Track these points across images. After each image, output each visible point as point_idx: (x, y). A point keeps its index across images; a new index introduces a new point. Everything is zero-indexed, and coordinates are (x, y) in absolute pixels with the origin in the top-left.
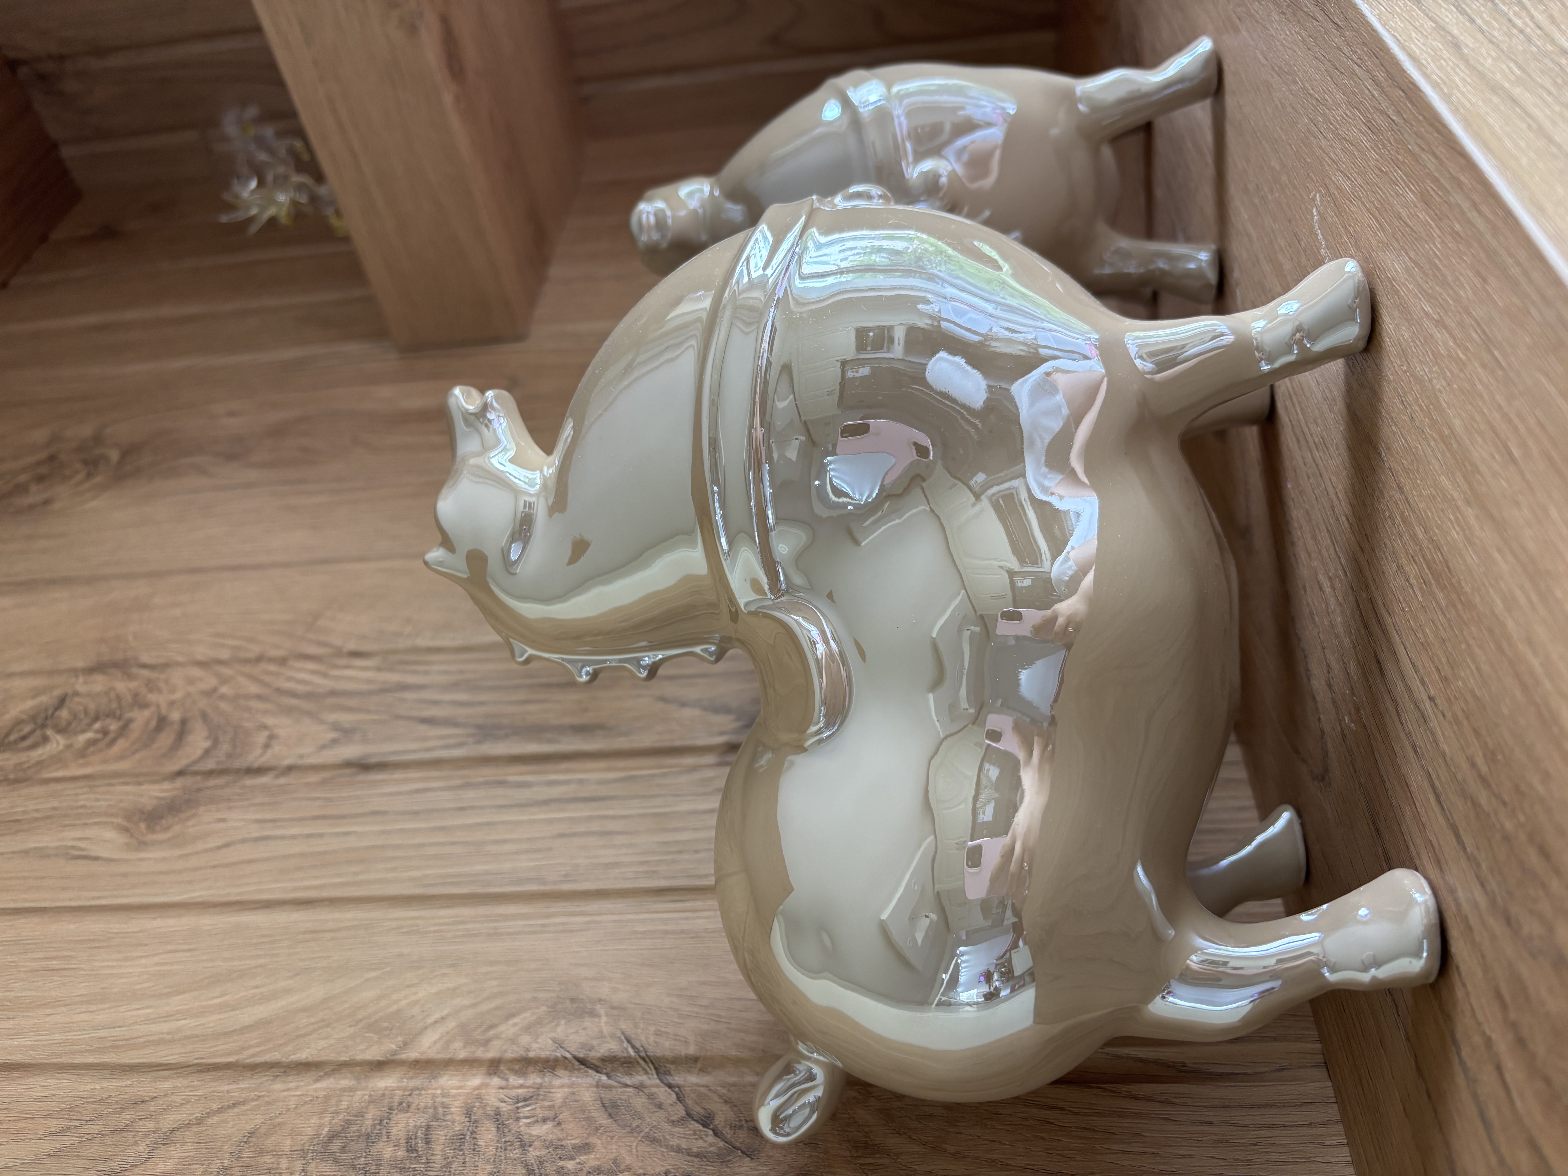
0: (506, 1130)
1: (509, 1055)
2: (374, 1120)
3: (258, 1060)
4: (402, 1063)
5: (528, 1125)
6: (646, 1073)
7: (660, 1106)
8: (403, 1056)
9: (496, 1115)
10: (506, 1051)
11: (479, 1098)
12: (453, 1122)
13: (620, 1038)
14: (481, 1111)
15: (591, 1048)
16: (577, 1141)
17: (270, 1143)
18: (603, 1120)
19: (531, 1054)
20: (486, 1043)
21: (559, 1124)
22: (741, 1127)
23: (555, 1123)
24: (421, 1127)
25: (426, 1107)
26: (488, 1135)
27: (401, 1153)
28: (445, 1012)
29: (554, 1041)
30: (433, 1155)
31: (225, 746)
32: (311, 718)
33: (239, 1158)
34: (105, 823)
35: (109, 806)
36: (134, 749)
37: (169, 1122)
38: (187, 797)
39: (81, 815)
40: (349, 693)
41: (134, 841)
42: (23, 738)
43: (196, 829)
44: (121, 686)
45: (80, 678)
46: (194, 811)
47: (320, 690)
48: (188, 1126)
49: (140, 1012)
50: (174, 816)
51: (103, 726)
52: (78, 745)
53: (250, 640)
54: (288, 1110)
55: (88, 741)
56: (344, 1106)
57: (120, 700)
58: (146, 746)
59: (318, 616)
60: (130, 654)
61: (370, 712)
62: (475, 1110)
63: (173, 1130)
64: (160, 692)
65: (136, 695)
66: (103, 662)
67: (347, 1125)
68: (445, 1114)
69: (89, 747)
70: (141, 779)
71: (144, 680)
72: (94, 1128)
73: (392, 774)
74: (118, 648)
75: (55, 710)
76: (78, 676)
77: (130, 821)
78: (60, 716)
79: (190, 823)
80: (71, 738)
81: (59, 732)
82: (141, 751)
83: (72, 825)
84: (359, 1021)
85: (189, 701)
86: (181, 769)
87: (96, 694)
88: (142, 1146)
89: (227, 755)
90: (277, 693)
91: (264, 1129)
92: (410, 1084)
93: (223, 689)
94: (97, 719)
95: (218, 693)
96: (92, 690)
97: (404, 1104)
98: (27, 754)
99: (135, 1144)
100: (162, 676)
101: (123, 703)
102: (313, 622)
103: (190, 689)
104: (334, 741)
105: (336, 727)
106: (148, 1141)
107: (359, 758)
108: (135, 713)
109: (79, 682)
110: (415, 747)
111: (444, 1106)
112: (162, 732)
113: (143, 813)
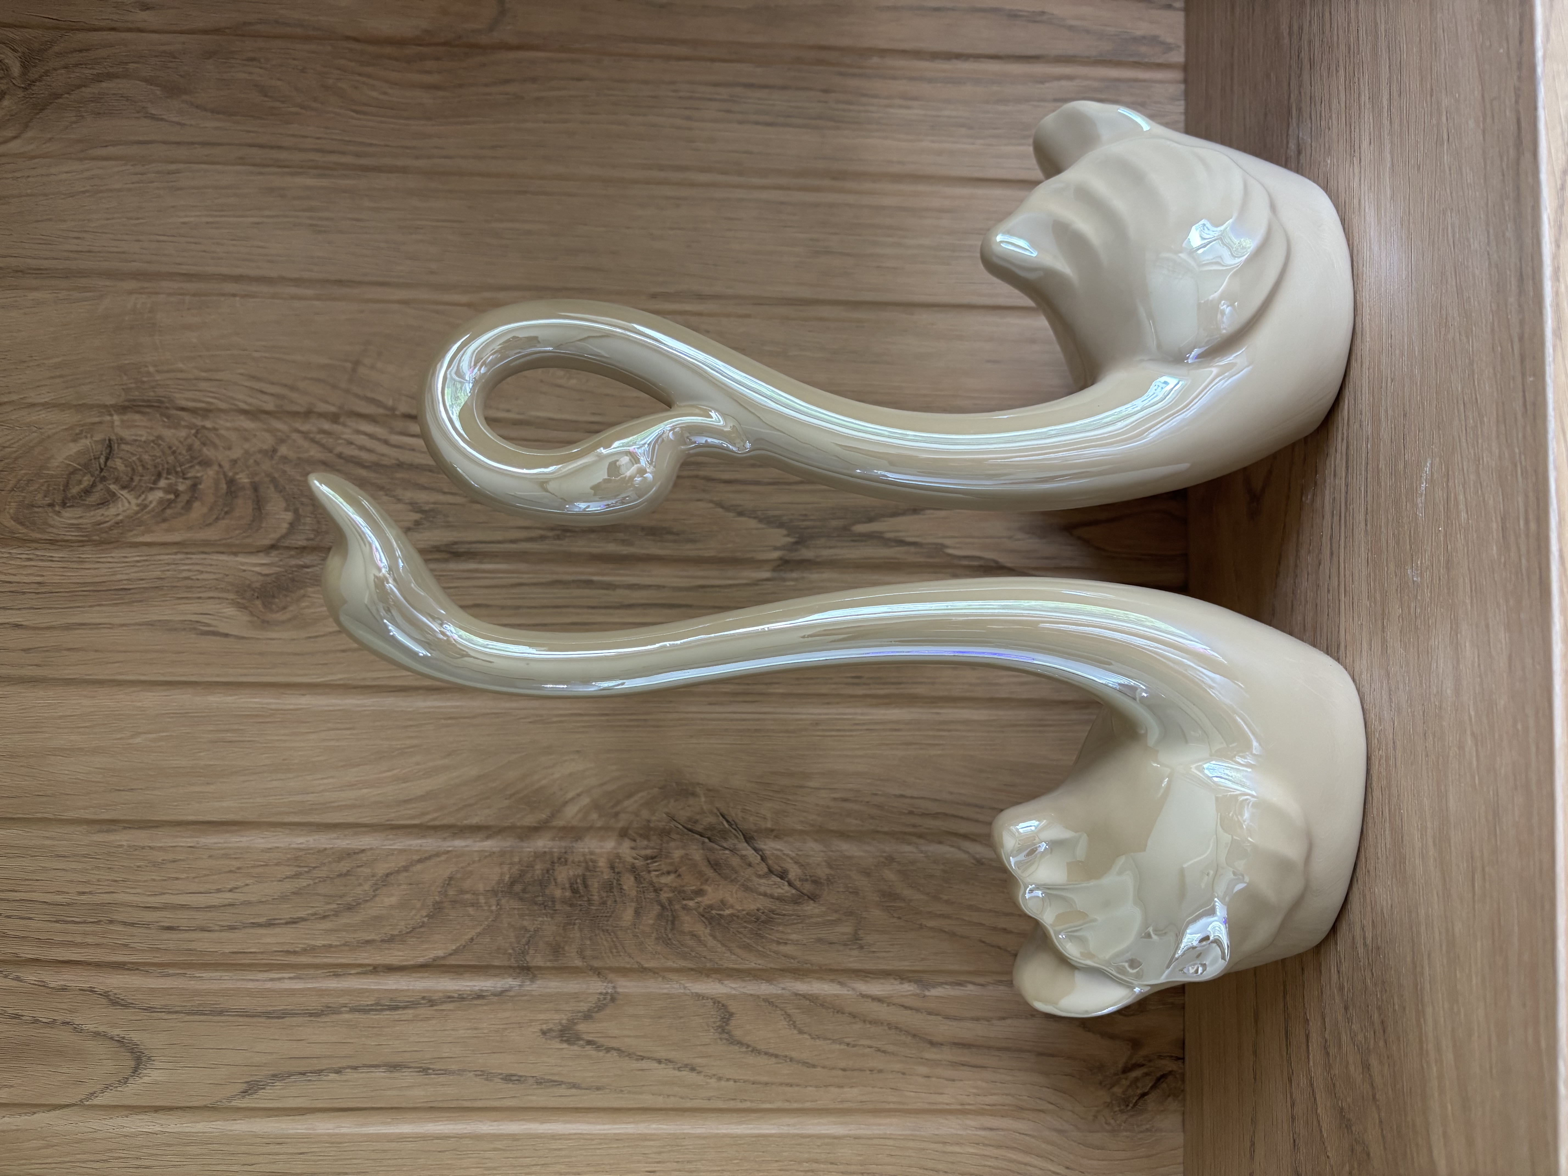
0: (642, 880)
1: (635, 825)
2: (542, 870)
3: (437, 823)
4: (553, 828)
5: (657, 876)
6: (737, 837)
7: (750, 865)
8: (554, 823)
9: (633, 869)
10: (633, 822)
11: (618, 856)
12: (602, 872)
13: (716, 814)
14: (621, 865)
15: (696, 822)
16: (694, 888)
17: (467, 884)
18: (710, 873)
19: (652, 825)
20: (616, 815)
21: (679, 876)
22: (806, 880)
23: (677, 875)
24: (578, 876)
25: (579, 862)
26: (628, 882)
27: (568, 894)
28: (579, 791)
29: (667, 814)
30: (592, 895)
31: (308, 520)
32: (386, 495)
33: (446, 895)
34: (219, 598)
35: (216, 579)
36: (215, 516)
37: (382, 869)
38: (290, 576)
39: (192, 587)
40: (417, 468)
41: (255, 619)
42: (87, 492)
43: (312, 610)
44: (167, 433)
45: (116, 417)
46: (302, 592)
47: (385, 461)
48: (398, 872)
49: (325, 781)
50: (286, 596)
51: (170, 485)
52: (152, 506)
53: (292, 388)
54: (474, 862)
55: (161, 501)
56: (516, 859)
57: (174, 452)
58: (226, 513)
59: (357, 363)
60: (161, 392)
61: (445, 493)
62: (616, 864)
63: (387, 875)
64: (215, 446)
65: (190, 448)
66: (134, 400)
67: (522, 873)
68: (595, 867)
69: (165, 509)
70: (234, 550)
71: (191, 428)
72: (322, 873)
73: (481, 563)
74: (143, 382)
75: (107, 459)
76: (111, 415)
77: (244, 598)
78: (115, 469)
79: (304, 604)
80: (140, 496)
81: (123, 488)
82: (223, 518)
83: (186, 598)
84: (511, 795)
85: (251, 461)
86: (272, 542)
87: (145, 442)
88: (367, 887)
89: (313, 530)
90: (342, 461)
91: (459, 876)
92: (563, 844)
93: (283, 450)
94: (159, 475)
95: (279, 454)
96: (136, 435)
97: (562, 859)
98: (100, 512)
99: (360, 885)
100: (208, 424)
101: (180, 457)
102: (354, 370)
103: (247, 446)
104: (417, 523)
105: (415, 507)
106: (370, 883)
107: (447, 545)
108: (198, 471)
109: (117, 423)
110: (500, 538)
111: (593, 861)
112: (236, 497)
113: (254, 590)
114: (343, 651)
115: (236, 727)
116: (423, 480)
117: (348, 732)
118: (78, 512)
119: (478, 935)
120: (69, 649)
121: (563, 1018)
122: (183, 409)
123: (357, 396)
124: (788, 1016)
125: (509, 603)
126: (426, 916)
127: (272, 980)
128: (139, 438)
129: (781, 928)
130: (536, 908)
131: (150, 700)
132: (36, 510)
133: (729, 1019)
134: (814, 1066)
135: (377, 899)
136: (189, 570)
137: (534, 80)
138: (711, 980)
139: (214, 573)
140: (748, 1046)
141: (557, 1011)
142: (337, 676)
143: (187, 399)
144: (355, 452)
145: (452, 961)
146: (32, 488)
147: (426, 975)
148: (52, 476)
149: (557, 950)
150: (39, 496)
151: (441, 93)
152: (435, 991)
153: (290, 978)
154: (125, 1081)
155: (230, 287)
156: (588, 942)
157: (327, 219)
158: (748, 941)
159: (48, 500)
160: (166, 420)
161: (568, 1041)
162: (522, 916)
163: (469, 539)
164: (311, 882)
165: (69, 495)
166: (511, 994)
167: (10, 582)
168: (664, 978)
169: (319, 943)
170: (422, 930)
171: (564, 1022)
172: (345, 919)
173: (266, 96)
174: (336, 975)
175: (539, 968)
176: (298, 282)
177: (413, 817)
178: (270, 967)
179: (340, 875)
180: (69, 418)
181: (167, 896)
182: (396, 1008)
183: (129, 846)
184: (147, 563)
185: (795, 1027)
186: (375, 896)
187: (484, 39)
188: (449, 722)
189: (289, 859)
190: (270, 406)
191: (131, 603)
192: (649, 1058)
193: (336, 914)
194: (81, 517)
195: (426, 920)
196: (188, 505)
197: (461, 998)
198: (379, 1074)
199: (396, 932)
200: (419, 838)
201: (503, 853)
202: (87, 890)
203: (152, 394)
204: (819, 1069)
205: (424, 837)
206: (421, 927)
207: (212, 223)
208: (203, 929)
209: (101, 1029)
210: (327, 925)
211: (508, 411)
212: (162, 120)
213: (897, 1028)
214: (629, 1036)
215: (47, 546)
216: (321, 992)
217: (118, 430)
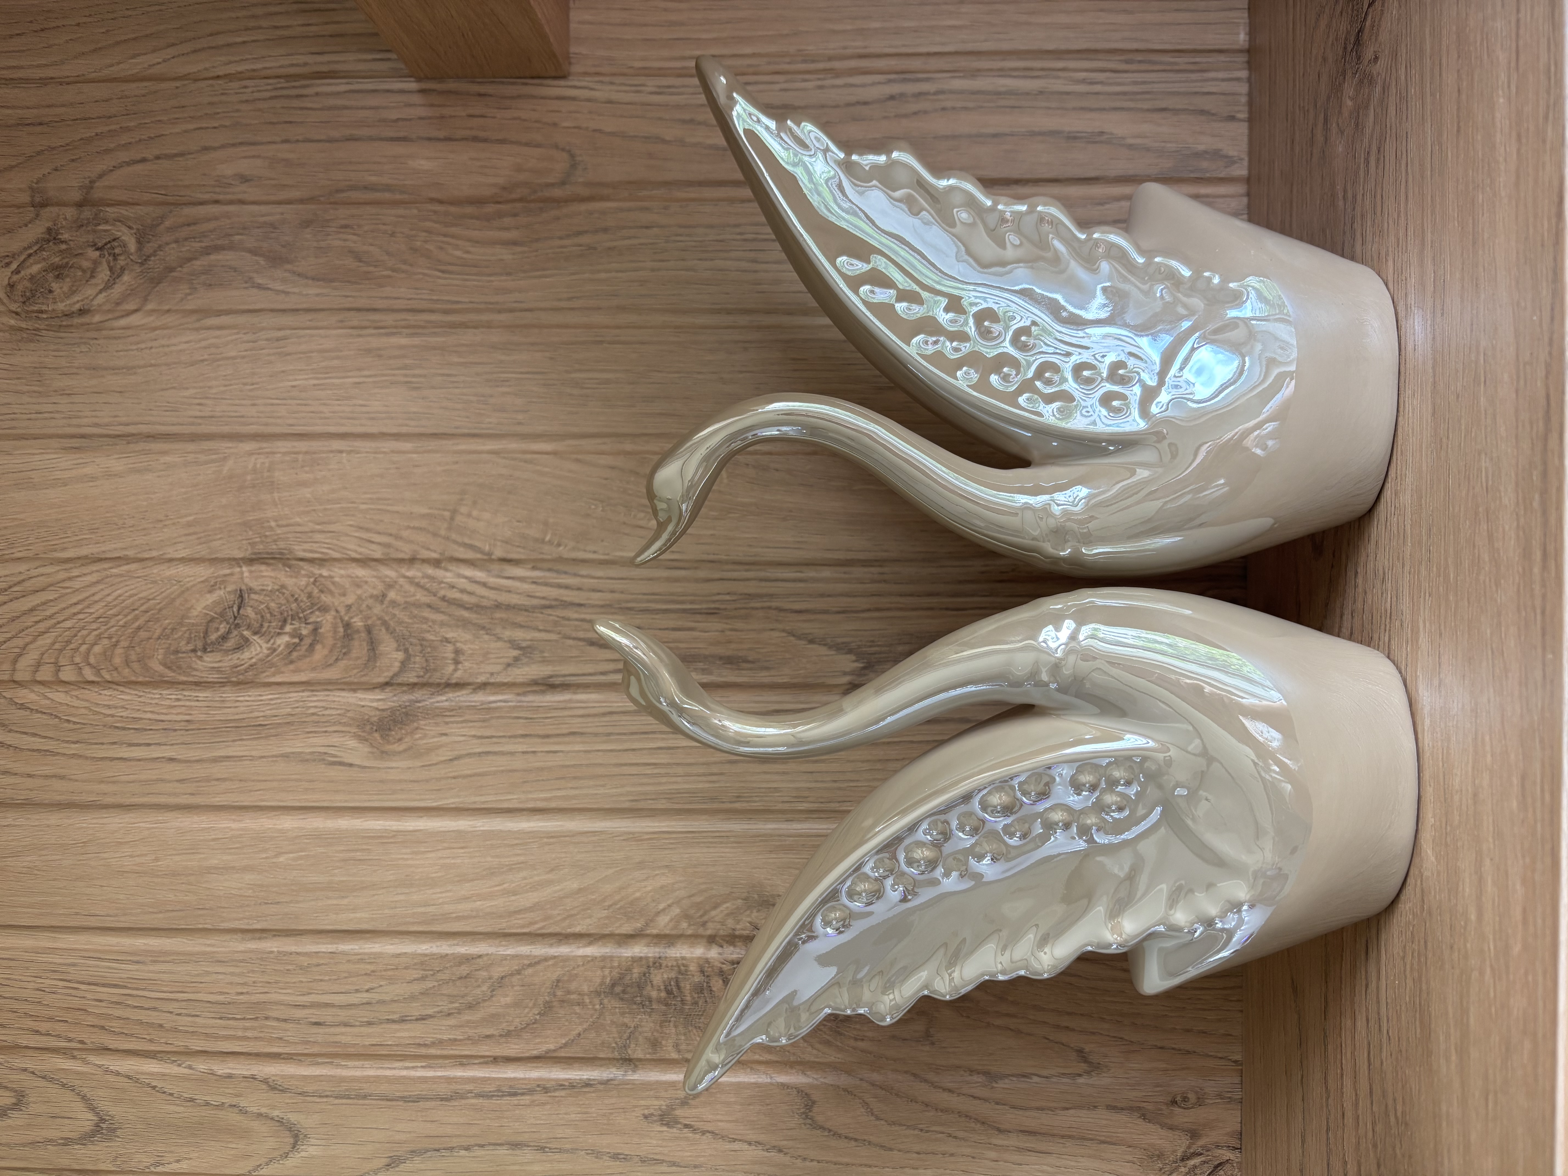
1: (722, 933)
2: (639, 973)
3: (544, 931)
4: (648, 935)
8: (648, 932)
9: (721, 973)
10: (719, 930)
11: (707, 961)
12: (693, 976)
14: (710, 969)
17: (573, 986)
19: (737, 933)
20: (704, 924)
24: (672, 979)
25: (672, 966)
27: (663, 994)
28: (669, 902)
29: (750, 923)
30: (685, 996)
31: (418, 659)
32: (487, 634)
33: (555, 996)
34: (343, 732)
35: (339, 715)
36: (334, 658)
37: (497, 972)
38: (404, 710)
39: (318, 722)
40: (514, 608)
41: (375, 750)
42: (224, 638)
43: (425, 741)
44: (290, 582)
45: (244, 569)
46: (415, 724)
47: (485, 603)
48: (512, 975)
49: (444, 895)
50: (401, 729)
51: (295, 630)
52: (281, 649)
53: (398, 537)
54: (578, 966)
55: (288, 645)
56: (616, 964)
57: (296, 600)
58: (344, 654)
59: (454, 512)
60: (282, 544)
61: (540, 631)
62: (706, 969)
63: (502, 978)
64: (331, 593)
65: (310, 596)
66: (260, 553)
67: (622, 977)
68: (686, 971)
69: (291, 652)
70: (353, 687)
71: (310, 577)
72: (445, 976)
73: (575, 693)
74: (266, 536)
75: (239, 608)
76: (241, 567)
77: (364, 732)
78: (247, 616)
79: (417, 736)
80: (269, 640)
81: (255, 633)
82: (342, 659)
83: (315, 732)
84: (610, 906)
85: (364, 606)
86: (387, 680)
87: (271, 591)
88: (484, 988)
89: (423, 668)
90: (446, 603)
91: (566, 978)
92: (657, 950)
93: (392, 595)
94: (285, 621)
95: (388, 599)
96: (263, 585)
97: (657, 963)
98: (236, 656)
99: (479, 986)
100: (325, 573)
101: (302, 604)
102: (452, 519)
103: (359, 592)
104: (516, 659)
105: (513, 644)
106: (487, 984)
107: (543, 678)
108: (318, 617)
109: (246, 574)
110: (591, 671)
111: (684, 965)
112: (352, 639)
113: (372, 724)
114: (454, 778)
115: (365, 847)
116: (520, 619)
117: (462, 851)
118: (217, 656)
119: (585, 1030)
120: (218, 780)
121: (663, 1103)
122: (302, 560)
123: (455, 542)
124: (866, 1104)
125: (601, 730)
126: (538, 1014)
127: (407, 1068)
128: (265, 588)
129: (858, 1026)
130: (635, 1007)
131: (288, 823)
132: (181, 655)
133: (812, 1106)
134: (891, 1149)
135: (494, 999)
136: (316, 707)
137: (605, 230)
138: (794, 1071)
139: (337, 709)
140: (830, 1131)
141: (657, 1098)
142: (450, 801)
143: (304, 551)
144: (458, 595)
145: (562, 1053)
146: (176, 636)
147: (540, 1065)
148: (193, 624)
149: (655, 1044)
150: (183, 643)
151: (519, 249)
152: (549, 1080)
153: (422, 1067)
154: (286, 1155)
155: (337, 444)
156: (683, 1038)
157: (420, 376)
158: (828, 1038)
159: (190, 647)
160: (287, 569)
161: (667, 1125)
162: (623, 1014)
163: (563, 672)
164: (436, 984)
165: (209, 642)
166: (616, 1082)
167: (163, 721)
168: (752, 1069)
169: (445, 1037)
170: (535, 1026)
171: (664, 1107)
172: (467, 1017)
173: (360, 261)
174: (462, 1064)
175: (640, 1060)
176: (397, 436)
177: (523, 927)
178: (404, 1057)
179: (460, 978)
180: (203, 572)
181: (313, 995)
182: (515, 1094)
183: (278, 952)
184: (279, 701)
185: (872, 1114)
186: (492, 996)
187: (557, 192)
188: (552, 840)
189: (415, 964)
190: (378, 555)
191: (267, 737)
192: (740, 1140)
193: (459, 1011)
194: (220, 661)
195: (538, 1017)
196: (311, 647)
197: (572, 1086)
198: (503, 1151)
199: (512, 1028)
200: (529, 945)
201: (604, 958)
202: (245, 991)
203: (274, 547)
204: (895, 1152)
205: (532, 943)
206: (534, 1023)
207: (318, 385)
208: (346, 1025)
209: (263, 1110)
210: (452, 1021)
211: (595, 552)
212: (268, 289)
213: (967, 1116)
214: (721, 1121)
215: (193, 687)
216: (449, 1080)
217: (246, 580)
